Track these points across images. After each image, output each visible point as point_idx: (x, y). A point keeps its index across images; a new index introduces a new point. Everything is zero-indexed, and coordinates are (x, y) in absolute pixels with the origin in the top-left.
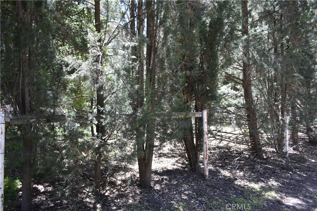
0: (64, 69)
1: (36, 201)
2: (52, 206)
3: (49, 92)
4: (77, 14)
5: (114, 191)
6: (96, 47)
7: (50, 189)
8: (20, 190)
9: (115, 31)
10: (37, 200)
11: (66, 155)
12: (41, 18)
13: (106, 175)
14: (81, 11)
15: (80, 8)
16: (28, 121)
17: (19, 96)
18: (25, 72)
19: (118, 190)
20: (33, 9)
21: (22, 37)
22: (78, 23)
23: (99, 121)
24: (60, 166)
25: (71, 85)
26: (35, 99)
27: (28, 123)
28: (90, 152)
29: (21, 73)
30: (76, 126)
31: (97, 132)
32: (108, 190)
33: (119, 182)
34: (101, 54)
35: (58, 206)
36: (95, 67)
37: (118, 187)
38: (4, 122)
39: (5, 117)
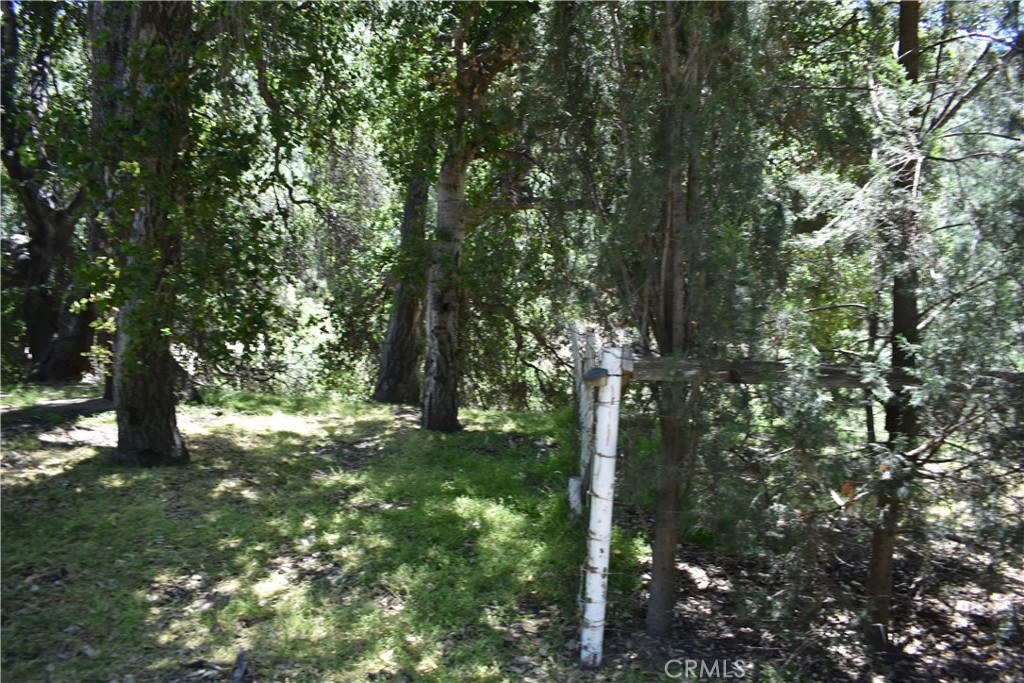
0: (790, 217)
1: (684, 610)
2: (729, 638)
3: (741, 290)
4: (831, 36)
5: (938, 647)
6: (903, 135)
7: (724, 585)
8: (645, 568)
9: (974, 69)
10: (688, 609)
11: (779, 491)
12: (724, 67)
13: (910, 583)
14: (845, 25)
15: (842, 13)
16: (678, 374)
17: (658, 301)
18: (678, 231)
19: (954, 647)
20: (708, 44)
21: (676, 132)
22: (832, 66)
23: (897, 391)
24: (761, 520)
25: (800, 271)
26: (700, 309)
27: (679, 379)
28: (861, 493)
29: (667, 235)
30: (819, 400)
31: (887, 428)
32: (918, 637)
33: (963, 622)
34: (921, 159)
35: (746, 643)
36: (899, 204)
37: (953, 634)
38: (619, 372)
39: (622, 358)
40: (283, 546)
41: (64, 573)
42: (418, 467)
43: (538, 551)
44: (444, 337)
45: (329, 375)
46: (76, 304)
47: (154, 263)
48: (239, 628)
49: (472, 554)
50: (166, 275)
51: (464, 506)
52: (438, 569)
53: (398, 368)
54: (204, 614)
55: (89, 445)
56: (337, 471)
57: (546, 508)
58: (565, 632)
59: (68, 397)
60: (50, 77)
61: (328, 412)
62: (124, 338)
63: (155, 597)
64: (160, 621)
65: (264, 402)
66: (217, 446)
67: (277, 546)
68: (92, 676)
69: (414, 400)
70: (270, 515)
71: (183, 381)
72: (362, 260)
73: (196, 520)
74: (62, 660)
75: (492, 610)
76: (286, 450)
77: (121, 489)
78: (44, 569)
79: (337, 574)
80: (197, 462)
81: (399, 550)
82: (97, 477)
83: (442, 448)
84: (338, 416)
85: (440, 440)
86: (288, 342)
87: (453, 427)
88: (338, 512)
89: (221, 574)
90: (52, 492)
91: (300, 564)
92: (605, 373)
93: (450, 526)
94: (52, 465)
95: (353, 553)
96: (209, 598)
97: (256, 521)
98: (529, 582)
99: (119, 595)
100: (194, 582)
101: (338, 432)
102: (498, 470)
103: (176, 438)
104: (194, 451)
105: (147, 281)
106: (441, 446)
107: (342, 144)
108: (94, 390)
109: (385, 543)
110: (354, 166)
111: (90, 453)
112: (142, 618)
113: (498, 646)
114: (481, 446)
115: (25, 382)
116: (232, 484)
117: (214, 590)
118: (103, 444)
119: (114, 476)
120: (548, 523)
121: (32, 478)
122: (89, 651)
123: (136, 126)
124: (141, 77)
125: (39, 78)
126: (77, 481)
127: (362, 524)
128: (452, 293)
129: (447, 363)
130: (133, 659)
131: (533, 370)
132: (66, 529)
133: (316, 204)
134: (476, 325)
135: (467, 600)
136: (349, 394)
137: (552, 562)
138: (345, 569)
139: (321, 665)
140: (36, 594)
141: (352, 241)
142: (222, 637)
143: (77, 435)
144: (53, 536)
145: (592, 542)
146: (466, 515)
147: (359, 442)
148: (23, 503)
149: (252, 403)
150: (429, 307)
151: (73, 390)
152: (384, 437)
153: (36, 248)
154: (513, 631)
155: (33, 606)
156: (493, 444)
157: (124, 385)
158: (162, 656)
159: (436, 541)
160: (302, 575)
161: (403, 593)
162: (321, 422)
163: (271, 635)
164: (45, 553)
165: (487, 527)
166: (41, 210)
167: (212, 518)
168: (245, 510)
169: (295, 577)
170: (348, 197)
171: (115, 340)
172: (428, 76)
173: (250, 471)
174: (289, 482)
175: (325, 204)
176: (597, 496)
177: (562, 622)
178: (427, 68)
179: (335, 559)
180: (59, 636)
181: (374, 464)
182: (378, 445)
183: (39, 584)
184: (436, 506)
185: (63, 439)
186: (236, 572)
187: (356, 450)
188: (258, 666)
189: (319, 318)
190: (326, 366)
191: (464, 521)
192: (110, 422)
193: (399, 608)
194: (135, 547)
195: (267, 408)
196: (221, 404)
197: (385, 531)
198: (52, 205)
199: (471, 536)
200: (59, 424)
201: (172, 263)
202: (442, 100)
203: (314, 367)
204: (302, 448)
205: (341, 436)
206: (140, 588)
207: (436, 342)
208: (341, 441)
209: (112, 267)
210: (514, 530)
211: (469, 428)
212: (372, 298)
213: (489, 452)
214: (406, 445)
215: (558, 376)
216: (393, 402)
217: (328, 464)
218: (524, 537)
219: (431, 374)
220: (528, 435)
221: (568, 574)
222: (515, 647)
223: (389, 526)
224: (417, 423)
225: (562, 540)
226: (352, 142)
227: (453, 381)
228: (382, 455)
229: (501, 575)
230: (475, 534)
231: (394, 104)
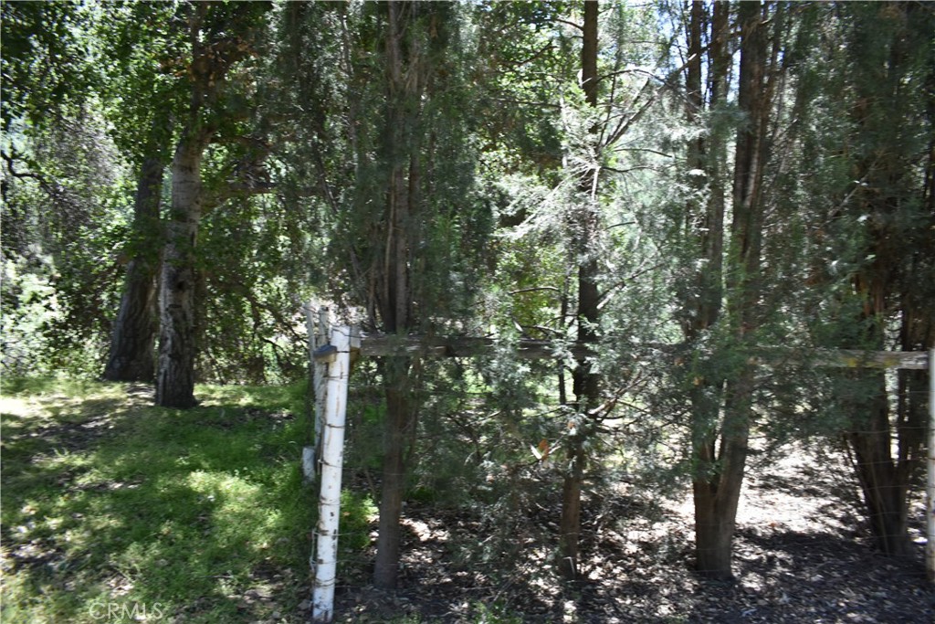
0: (496, 213)
1: (408, 561)
2: (447, 583)
3: (454, 275)
4: (532, 58)
5: (615, 571)
6: (584, 148)
7: (443, 536)
8: (373, 526)
9: (639, 97)
10: (412, 560)
11: (488, 450)
12: (440, 78)
13: (593, 520)
14: (543, 50)
15: (540, 40)
16: (401, 350)
17: (383, 283)
18: (401, 221)
19: (627, 570)
20: (427, 57)
21: (398, 132)
22: (533, 83)
23: (580, 361)
24: (473, 476)
25: (508, 257)
26: (420, 291)
27: (402, 354)
28: (555, 448)
29: (391, 224)
30: (520, 369)
31: (574, 392)
32: (600, 565)
33: (632, 548)
34: (598, 168)
35: (461, 585)
36: (581, 205)
37: (626, 559)
38: (347, 349)
39: (350, 336)
42: (151, 445)
43: (273, 518)
44: (179, 315)
45: (55, 354)
49: (207, 526)
51: (198, 480)
52: (171, 544)
53: (131, 346)
56: (62, 452)
57: (281, 477)
58: (298, 594)
61: (53, 392)
69: (148, 378)
72: (91, 237)
75: (226, 579)
76: (3, 433)
79: (60, 559)
81: (129, 529)
83: (177, 424)
84: (63, 396)
85: (175, 416)
86: (7, 320)
87: (189, 402)
88: (62, 495)
91: (17, 553)
92: (334, 350)
93: (184, 501)
95: (78, 536)
98: (264, 549)
101: (63, 413)
102: (234, 443)
106: (175, 422)
107: (70, 119)
109: (114, 523)
110: (83, 141)
113: (231, 614)
114: (217, 420)
120: (283, 491)
127: (88, 505)
128: (188, 272)
129: (182, 341)
131: (270, 345)
133: (39, 178)
134: (213, 303)
135: (200, 573)
136: (78, 373)
137: (286, 528)
138: (69, 554)
145: (323, 507)
146: (200, 489)
147: (87, 422)
150: (163, 286)
152: (115, 415)
154: (248, 598)
156: (230, 417)
159: (169, 517)
160: (20, 564)
161: (133, 572)
162: (43, 403)
165: (221, 498)
169: (11, 567)
170: (77, 172)
172: (163, 59)
174: (5, 467)
175: (50, 178)
176: (327, 464)
177: (296, 583)
178: (162, 51)
179: (58, 544)
181: (103, 444)
182: (108, 424)
184: (170, 482)
187: (84, 429)
189: (43, 295)
190: (50, 345)
191: (199, 495)
193: (129, 587)
197: (114, 511)
199: (207, 509)
202: (177, 83)
203: (38, 346)
204: (21, 431)
205: (67, 417)
207: (171, 320)
208: (67, 422)
210: (249, 500)
211: (205, 403)
212: (103, 275)
213: (225, 425)
214: (138, 423)
215: (295, 351)
216: (125, 380)
217: (51, 445)
218: (259, 506)
219: (165, 352)
220: (265, 408)
221: (301, 538)
222: (249, 613)
223: (119, 505)
224: (151, 400)
225: (296, 506)
226: (81, 117)
227: (188, 358)
228: (112, 434)
229: (236, 545)
230: (210, 507)
231: (127, 83)
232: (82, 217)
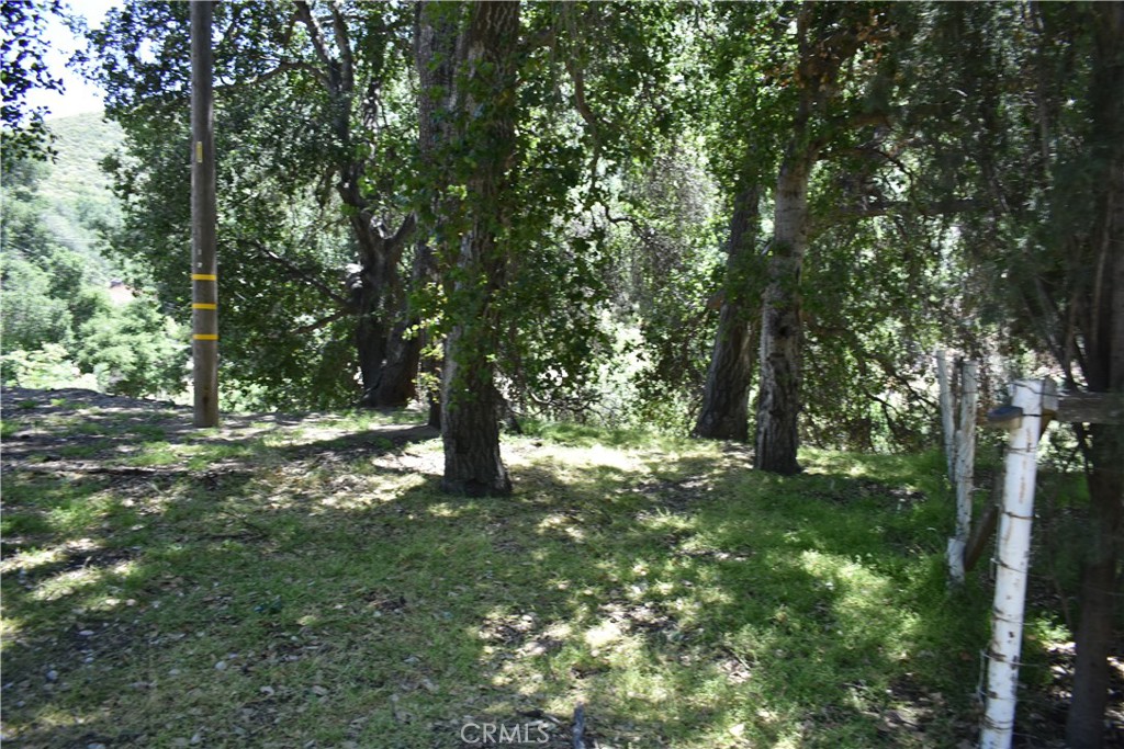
1: (1117, 719)
8: (1056, 658)
29: (1106, 234)
38: (1038, 412)
39: (1043, 394)
40: (614, 592)
41: (403, 601)
42: (753, 513)
43: (910, 623)
44: (781, 365)
45: (645, 406)
46: (408, 330)
47: (481, 288)
48: (573, 677)
49: (827, 619)
50: (493, 300)
51: (813, 561)
52: (789, 633)
53: (723, 400)
54: (537, 658)
55: (418, 472)
56: (664, 512)
57: (918, 570)
58: (955, 729)
59: (396, 423)
60: (380, 109)
61: (649, 447)
62: (451, 364)
63: (487, 635)
64: (494, 661)
65: (583, 434)
66: (538, 478)
67: (608, 591)
68: (433, 712)
69: (742, 436)
70: (598, 556)
71: (503, 410)
72: (683, 281)
73: (524, 556)
74: (405, 691)
75: (859, 690)
76: (608, 486)
77: (450, 518)
78: (385, 596)
79: (672, 628)
80: (520, 494)
81: (741, 608)
82: (427, 505)
83: (780, 492)
84: (659, 451)
85: (776, 483)
86: (603, 370)
87: (790, 467)
88: (671, 558)
89: (551, 617)
90: (387, 517)
91: (632, 614)
92: (1020, 412)
93: (797, 583)
94: (387, 489)
95: (689, 606)
96: (540, 642)
97: (584, 563)
98: (903, 661)
99: (453, 630)
100: (525, 623)
101: (661, 469)
102: (849, 521)
103: (500, 469)
104: (516, 483)
105: (474, 307)
106: (779, 490)
107: (663, 156)
108: (419, 416)
109: (724, 598)
110: (674, 178)
111: (417, 480)
112: (476, 656)
113: (869, 735)
114: (825, 492)
115: (359, 406)
116: (557, 520)
117: (545, 634)
118: (431, 472)
119: (443, 505)
120: (920, 589)
121: (369, 502)
122: (429, 686)
123: (465, 148)
124: (470, 97)
125: (370, 110)
126: (410, 508)
127: (697, 574)
128: (791, 315)
129: (785, 395)
130: (471, 699)
131: (879, 404)
132: (401, 556)
133: (632, 221)
134: (810, 351)
135: (827, 675)
136: (667, 427)
137: (930, 639)
138: (681, 624)
139: (665, 732)
140: (378, 620)
141: (672, 261)
142: (559, 688)
143: (407, 462)
144: (390, 563)
145: (998, 623)
146: (817, 573)
147: (685, 481)
148: (363, 527)
149: (570, 434)
150: (763, 331)
151: (400, 415)
152: (713, 477)
153: (368, 276)
154: (887, 719)
155: (376, 632)
156: (837, 490)
157: (451, 411)
158: (498, 699)
159: (784, 600)
160: (635, 627)
161: (749, 658)
162: (643, 457)
163: (607, 690)
164: (384, 580)
165: (841, 589)
166: (372, 239)
167: (539, 556)
168: (572, 550)
169: (628, 628)
170: (668, 212)
171: (443, 368)
172: (766, 69)
173: (574, 508)
174: (615, 522)
175: (642, 221)
176: (1005, 566)
177: (950, 715)
178: (766, 60)
179: (670, 612)
180: (400, 666)
181: (703, 507)
182: (706, 485)
183: (381, 610)
184: (780, 560)
185: (394, 465)
186: (567, 616)
187: (682, 489)
188: (596, 724)
189: (635, 344)
190: (641, 397)
191: (817, 580)
192: (436, 450)
193: (746, 674)
194: (466, 580)
195: (586, 440)
196: (540, 435)
197: (724, 584)
198: (382, 234)
199: (825, 598)
200: (390, 449)
201: (497, 288)
202: (782, 95)
203: (630, 397)
204: (625, 485)
205: (665, 474)
206: (473, 624)
207: (772, 371)
208: (666, 479)
209: (441, 293)
210: (875, 594)
211: (810, 470)
212: (693, 322)
213: (837, 499)
214: (737, 487)
215: (911, 411)
216: (719, 438)
217: (653, 503)
218: (891, 604)
219: (766, 408)
220: (883, 482)
221: (953, 656)
222: (892, 740)
223: (728, 578)
224: (750, 463)
225: (942, 614)
226: (672, 152)
227: (791, 415)
228: (711, 497)
229: (866, 649)
230: (829, 597)
231: (726, 105)
232: (672, 260)
